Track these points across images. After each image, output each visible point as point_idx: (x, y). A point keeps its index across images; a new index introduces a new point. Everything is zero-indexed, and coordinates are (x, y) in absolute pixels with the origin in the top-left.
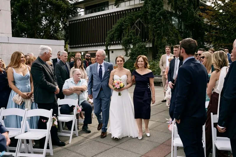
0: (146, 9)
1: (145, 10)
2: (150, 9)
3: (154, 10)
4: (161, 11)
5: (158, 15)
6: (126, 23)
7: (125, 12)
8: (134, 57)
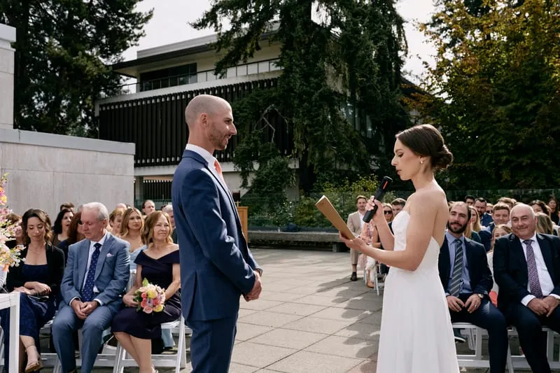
0: (288, 85)
1: (285, 86)
2: (298, 85)
3: (307, 86)
4: (321, 90)
5: (316, 99)
6: (245, 114)
7: (237, 90)
8: (264, 190)
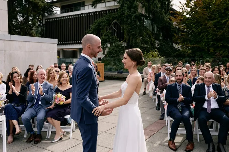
0: (122, 12)
3: (130, 12)
4: (136, 14)
5: (134, 18)
6: (104, 24)
7: (101, 13)
8: (112, 55)
